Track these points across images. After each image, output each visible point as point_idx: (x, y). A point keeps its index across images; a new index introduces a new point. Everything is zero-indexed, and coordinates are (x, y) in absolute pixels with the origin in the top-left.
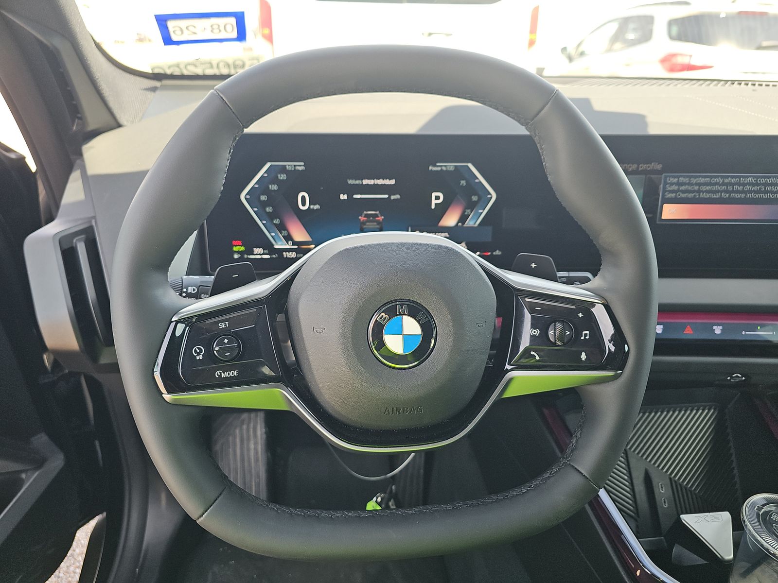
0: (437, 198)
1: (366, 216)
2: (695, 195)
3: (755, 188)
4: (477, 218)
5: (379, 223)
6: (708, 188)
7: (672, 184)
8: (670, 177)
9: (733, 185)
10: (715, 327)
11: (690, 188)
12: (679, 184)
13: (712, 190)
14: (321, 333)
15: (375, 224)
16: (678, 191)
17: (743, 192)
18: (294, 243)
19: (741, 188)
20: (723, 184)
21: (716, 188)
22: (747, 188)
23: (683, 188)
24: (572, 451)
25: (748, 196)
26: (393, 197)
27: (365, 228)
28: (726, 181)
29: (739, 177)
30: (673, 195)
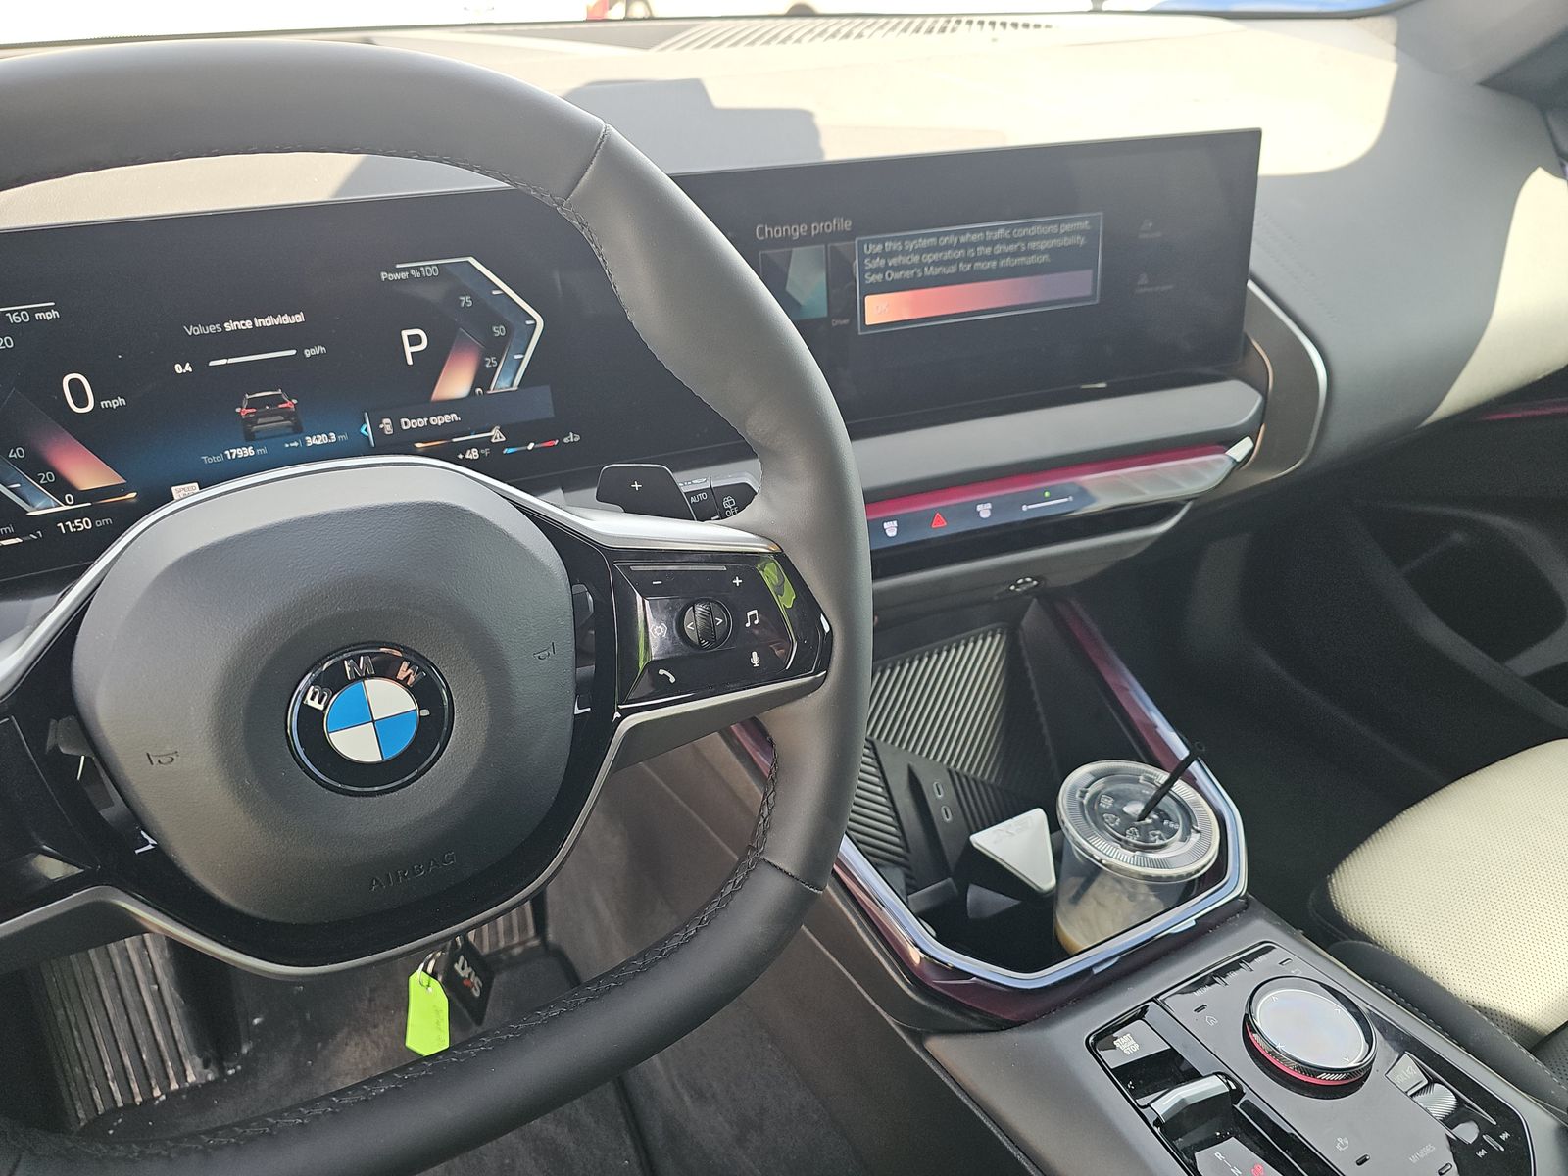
0: (413, 343)
1: (252, 403)
2: (915, 273)
3: (1012, 247)
4: (512, 372)
5: (287, 414)
6: (936, 256)
7: (873, 256)
8: (868, 242)
9: (975, 245)
10: (979, 507)
11: (905, 260)
12: (887, 255)
13: (943, 261)
14: (169, 763)
15: (281, 418)
16: (887, 267)
17: (992, 257)
18: (81, 496)
19: (988, 250)
20: (960, 246)
21: (948, 255)
22: (998, 249)
23: (892, 262)
24: (764, 833)
25: (1002, 262)
26: (308, 353)
27: (257, 432)
28: (963, 239)
29: (984, 230)
30: (879, 277)
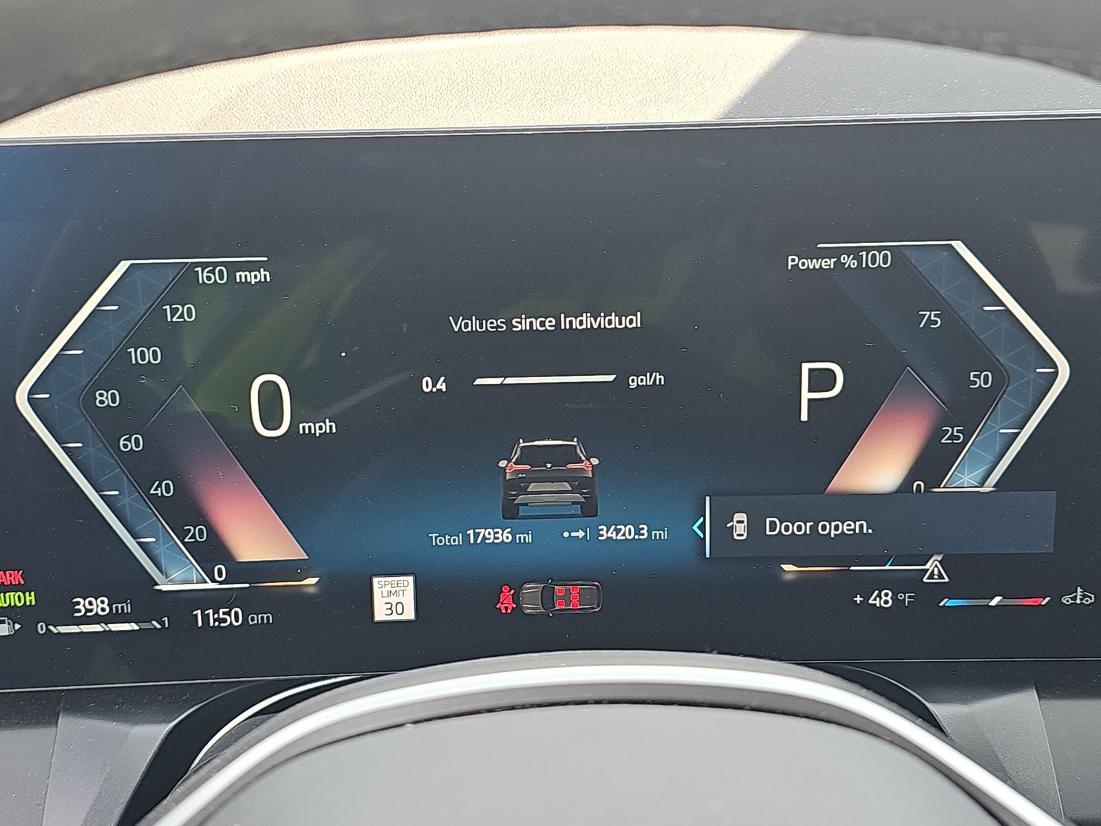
1: (529, 456)
5: (580, 484)
15: (568, 486)
26: (634, 382)
27: (526, 505)
